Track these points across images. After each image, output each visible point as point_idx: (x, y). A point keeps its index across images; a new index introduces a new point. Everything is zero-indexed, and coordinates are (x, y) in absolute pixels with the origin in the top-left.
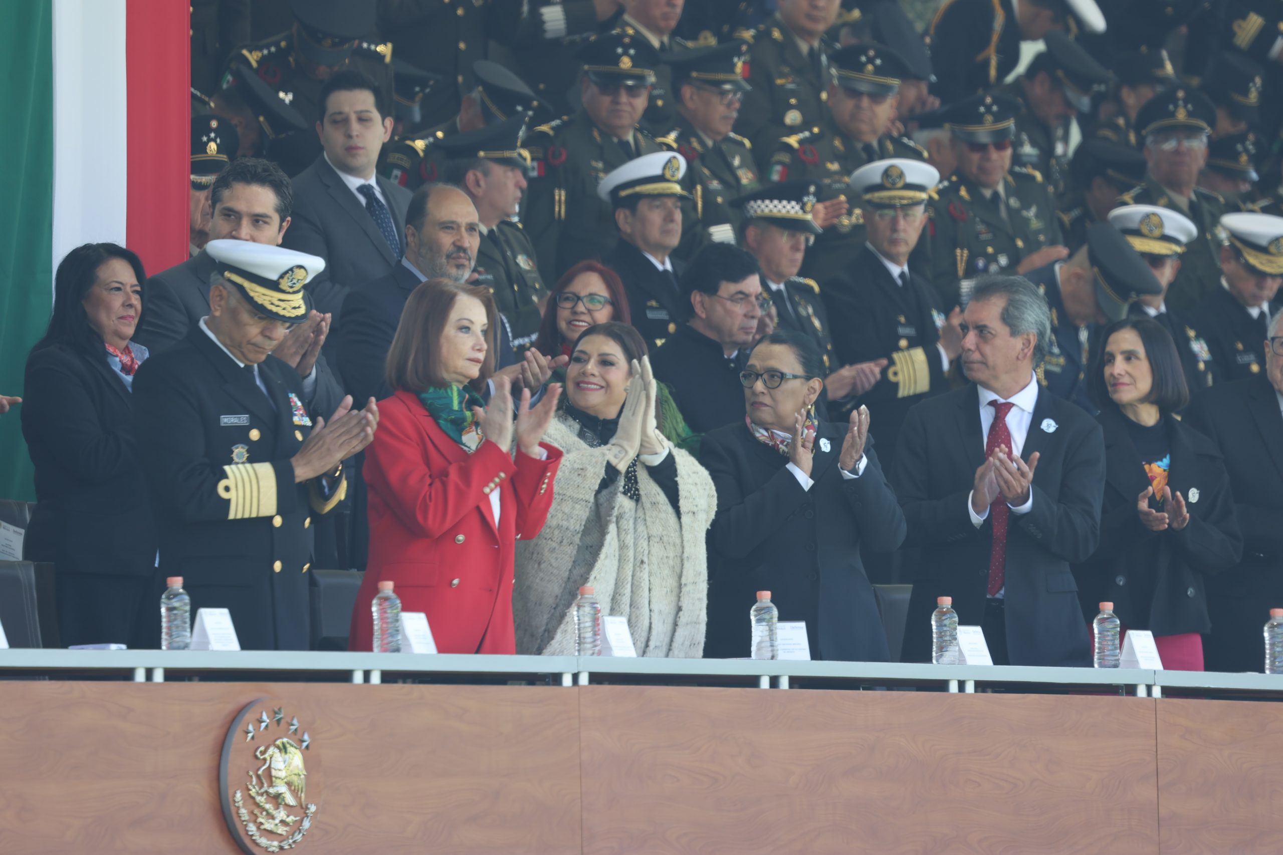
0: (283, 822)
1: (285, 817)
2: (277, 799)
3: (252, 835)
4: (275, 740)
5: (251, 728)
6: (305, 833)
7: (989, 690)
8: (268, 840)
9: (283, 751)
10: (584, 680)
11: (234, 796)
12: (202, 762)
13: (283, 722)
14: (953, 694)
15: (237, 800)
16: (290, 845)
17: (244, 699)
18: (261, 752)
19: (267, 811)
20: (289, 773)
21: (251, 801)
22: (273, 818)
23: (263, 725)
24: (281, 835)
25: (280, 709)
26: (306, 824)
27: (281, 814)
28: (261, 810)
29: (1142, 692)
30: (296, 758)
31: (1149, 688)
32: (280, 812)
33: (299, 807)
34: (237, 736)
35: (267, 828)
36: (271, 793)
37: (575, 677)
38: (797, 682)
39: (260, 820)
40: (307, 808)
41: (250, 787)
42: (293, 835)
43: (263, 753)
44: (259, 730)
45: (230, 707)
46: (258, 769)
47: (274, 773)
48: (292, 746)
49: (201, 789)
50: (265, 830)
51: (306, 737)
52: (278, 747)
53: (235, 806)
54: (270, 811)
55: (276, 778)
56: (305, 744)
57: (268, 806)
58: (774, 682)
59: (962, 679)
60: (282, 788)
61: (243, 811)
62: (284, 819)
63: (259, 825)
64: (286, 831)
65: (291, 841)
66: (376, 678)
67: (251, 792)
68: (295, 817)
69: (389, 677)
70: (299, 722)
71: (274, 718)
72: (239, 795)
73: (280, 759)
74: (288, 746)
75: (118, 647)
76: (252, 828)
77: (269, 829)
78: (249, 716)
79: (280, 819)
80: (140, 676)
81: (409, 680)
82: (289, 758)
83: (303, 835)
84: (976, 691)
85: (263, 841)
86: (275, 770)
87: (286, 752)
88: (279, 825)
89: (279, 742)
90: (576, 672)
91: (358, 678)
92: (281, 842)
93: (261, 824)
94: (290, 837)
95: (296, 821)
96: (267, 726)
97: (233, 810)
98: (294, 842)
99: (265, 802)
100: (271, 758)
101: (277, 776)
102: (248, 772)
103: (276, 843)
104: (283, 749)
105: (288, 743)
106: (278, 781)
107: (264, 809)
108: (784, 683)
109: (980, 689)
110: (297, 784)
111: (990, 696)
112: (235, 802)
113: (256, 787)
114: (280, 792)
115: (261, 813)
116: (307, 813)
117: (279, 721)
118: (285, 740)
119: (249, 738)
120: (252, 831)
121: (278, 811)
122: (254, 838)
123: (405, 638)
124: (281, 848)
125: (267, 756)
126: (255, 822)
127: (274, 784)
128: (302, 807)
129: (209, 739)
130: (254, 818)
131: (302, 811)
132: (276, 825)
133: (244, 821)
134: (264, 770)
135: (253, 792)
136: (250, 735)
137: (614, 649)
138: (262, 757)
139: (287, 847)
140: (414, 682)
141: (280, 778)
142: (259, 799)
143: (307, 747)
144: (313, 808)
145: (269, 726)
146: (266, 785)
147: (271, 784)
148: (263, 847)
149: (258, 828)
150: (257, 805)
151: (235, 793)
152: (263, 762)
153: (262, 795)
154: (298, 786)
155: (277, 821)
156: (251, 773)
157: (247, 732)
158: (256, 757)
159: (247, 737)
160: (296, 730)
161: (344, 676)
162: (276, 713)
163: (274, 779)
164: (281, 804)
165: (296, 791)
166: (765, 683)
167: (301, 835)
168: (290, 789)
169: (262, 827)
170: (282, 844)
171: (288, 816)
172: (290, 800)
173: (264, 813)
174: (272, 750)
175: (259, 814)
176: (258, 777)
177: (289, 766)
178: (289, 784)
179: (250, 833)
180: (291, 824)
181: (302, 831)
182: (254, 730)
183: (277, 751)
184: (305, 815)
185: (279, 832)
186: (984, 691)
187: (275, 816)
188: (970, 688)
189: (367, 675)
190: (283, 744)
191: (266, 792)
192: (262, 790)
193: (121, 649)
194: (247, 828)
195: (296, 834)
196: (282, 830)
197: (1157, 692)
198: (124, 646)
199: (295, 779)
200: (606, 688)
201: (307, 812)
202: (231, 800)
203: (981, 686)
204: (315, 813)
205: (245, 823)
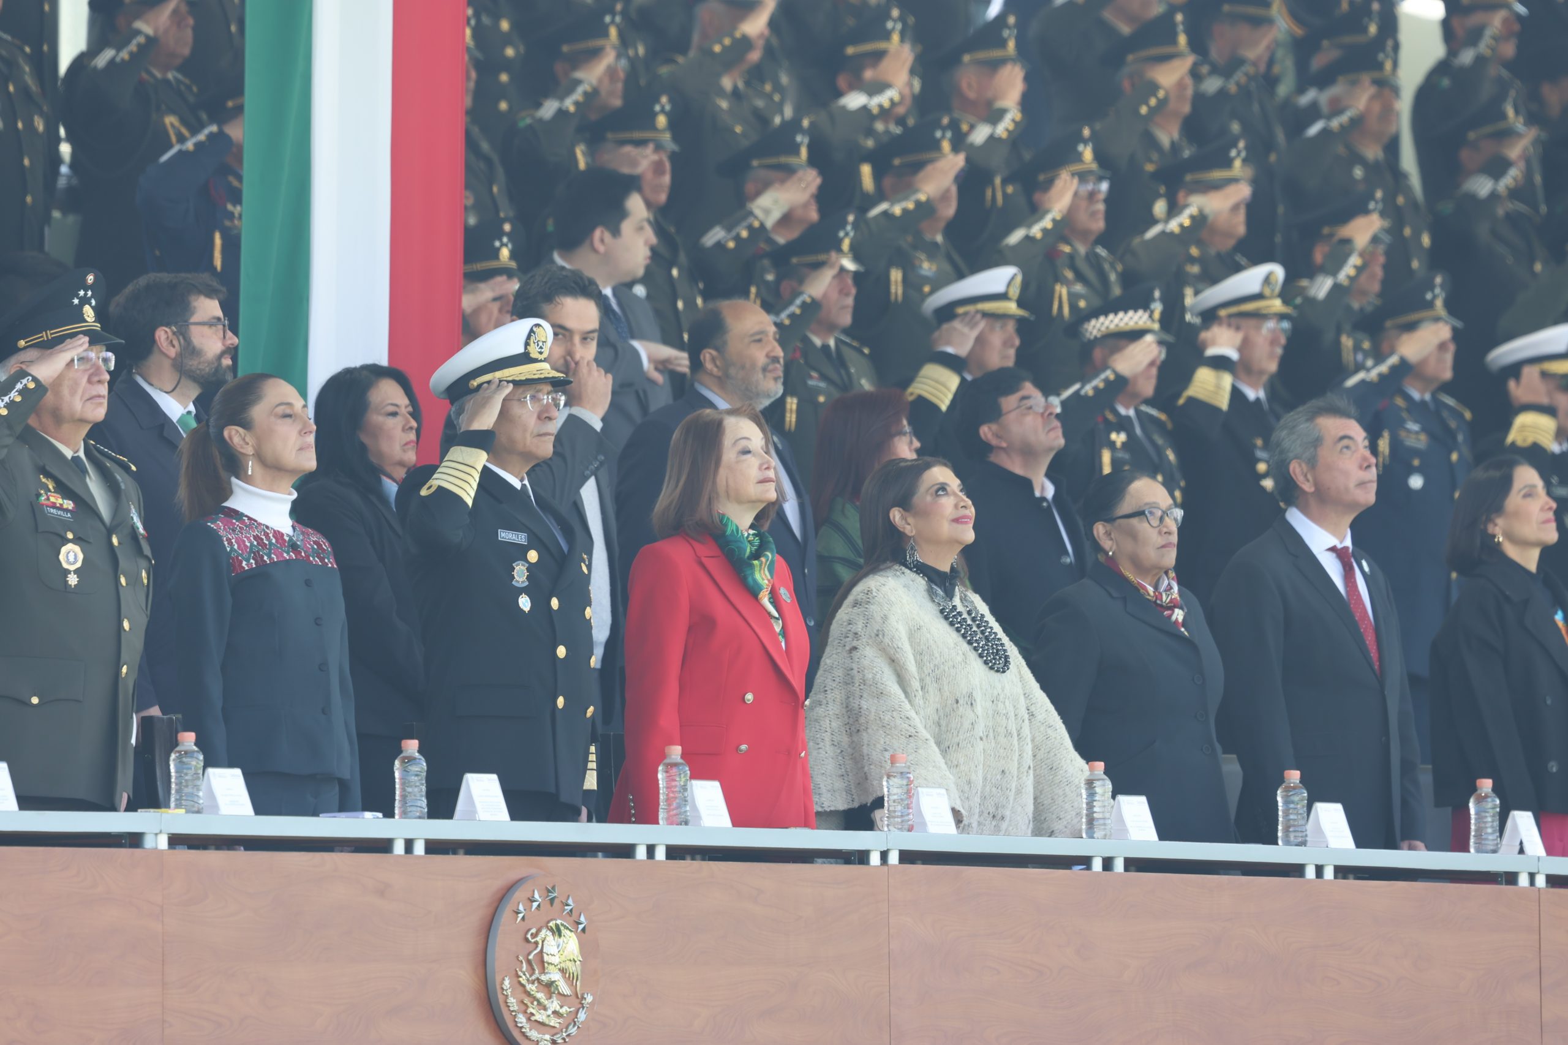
0: (555, 1012)
1: (558, 1008)
2: (549, 987)
3: (522, 1027)
4: (548, 922)
5: (521, 908)
6: (580, 1026)
7: (1351, 876)
8: (539, 1033)
9: (557, 934)
10: (894, 858)
11: (502, 983)
12: (465, 945)
13: (556, 901)
14: (1310, 881)
15: (505, 988)
16: (564, 1039)
17: (513, 876)
18: (532, 934)
19: (538, 1001)
20: (563, 958)
21: (521, 988)
22: (545, 1009)
23: (535, 905)
24: (554, 1027)
25: (553, 888)
26: (582, 1016)
27: (554, 1005)
28: (531, 999)
29: (1523, 881)
30: (571, 943)
31: (1532, 876)
32: (552, 1002)
33: (574, 997)
34: (506, 915)
35: (539, 1020)
36: (542, 981)
37: (884, 855)
38: (1135, 865)
39: (530, 1010)
40: (583, 998)
41: (520, 974)
42: (567, 1028)
43: (534, 936)
44: (531, 911)
45: (498, 883)
46: (529, 954)
47: (546, 958)
48: (567, 928)
49: (465, 976)
50: (536, 1021)
51: (582, 919)
52: (551, 930)
53: (504, 994)
54: (542, 1000)
55: (549, 964)
56: (581, 927)
57: (540, 996)
58: (1108, 864)
59: (1320, 863)
60: (555, 976)
61: (512, 1000)
62: (557, 1010)
63: (529, 1016)
64: (559, 1023)
65: (564, 1034)
66: (660, 854)
67: (521, 979)
68: (570, 1008)
69: (675, 853)
70: (574, 902)
71: (548, 896)
72: (507, 982)
73: (553, 943)
74: (562, 928)
75: (373, 815)
76: (522, 1019)
77: (541, 1021)
78: (520, 894)
79: (553, 1010)
80: (399, 848)
81: (698, 857)
82: (564, 941)
83: (578, 1027)
84: (1336, 877)
85: (534, 1034)
86: (548, 955)
87: (560, 935)
88: (552, 1016)
89: (552, 924)
90: (886, 849)
91: (641, 853)
92: (553, 1036)
93: (532, 1014)
94: (564, 1030)
95: (570, 1012)
96: (539, 906)
97: (501, 998)
98: (568, 1035)
99: (536, 990)
100: (543, 942)
101: (550, 961)
102: (518, 957)
103: (547, 1037)
104: (557, 932)
105: (562, 925)
106: (551, 967)
107: (535, 998)
108: (1119, 866)
109: (1340, 875)
110: (571, 971)
111: (1352, 883)
112: (503, 989)
113: (526, 973)
114: (553, 980)
115: (532, 1003)
116: (582, 1004)
117: (552, 901)
118: (559, 922)
119: (519, 919)
120: (521, 1023)
121: (552, 1000)
122: (523, 1030)
123: (695, 808)
124: (554, 1042)
125: (538, 939)
126: (525, 1012)
127: (546, 971)
128: (577, 997)
129: (474, 919)
130: (523, 1008)
131: (578, 1001)
132: (549, 1016)
133: (513, 1011)
134: (535, 954)
135: (523, 980)
136: (521, 916)
137: (929, 824)
138: (533, 941)
139: (560, 1041)
140: (703, 859)
141: (552, 964)
142: (529, 987)
143: (584, 930)
144: (589, 998)
145: (541, 905)
146: (537, 972)
147: (543, 971)
148: (533, 1040)
149: (529, 1019)
150: (528, 994)
151: (504, 979)
152: (534, 945)
153: (533, 983)
154: (573, 973)
155: (549, 1012)
156: (521, 958)
157: (517, 913)
158: (527, 940)
159: (518, 917)
160: (571, 910)
161: (625, 851)
162: (549, 891)
163: (546, 965)
164: (554, 993)
165: (571, 979)
166: (1097, 865)
167: (576, 1027)
168: (564, 977)
169: (533, 1018)
170: (555, 1038)
171: (561, 1007)
172: (564, 988)
173: (535, 1003)
174: (544, 932)
175: (529, 1004)
176: (529, 962)
177: (564, 952)
178: (563, 971)
179: (520, 1025)
180: (565, 1015)
181: (577, 1024)
182: (525, 910)
183: (549, 933)
184: (580, 1006)
185: (552, 1024)
186: (1345, 878)
187: (548, 1006)
188: (1329, 873)
189: (651, 850)
190: (557, 926)
191: (538, 979)
192: (533, 977)
193: (378, 818)
194: (516, 1020)
195: (571, 1027)
196: (554, 1022)
197: (1541, 881)
198: (380, 815)
199: (569, 965)
200: (919, 868)
201: (583, 1002)
202: (498, 987)
203: (1342, 872)
204: (592, 1004)
205: (514, 1014)
